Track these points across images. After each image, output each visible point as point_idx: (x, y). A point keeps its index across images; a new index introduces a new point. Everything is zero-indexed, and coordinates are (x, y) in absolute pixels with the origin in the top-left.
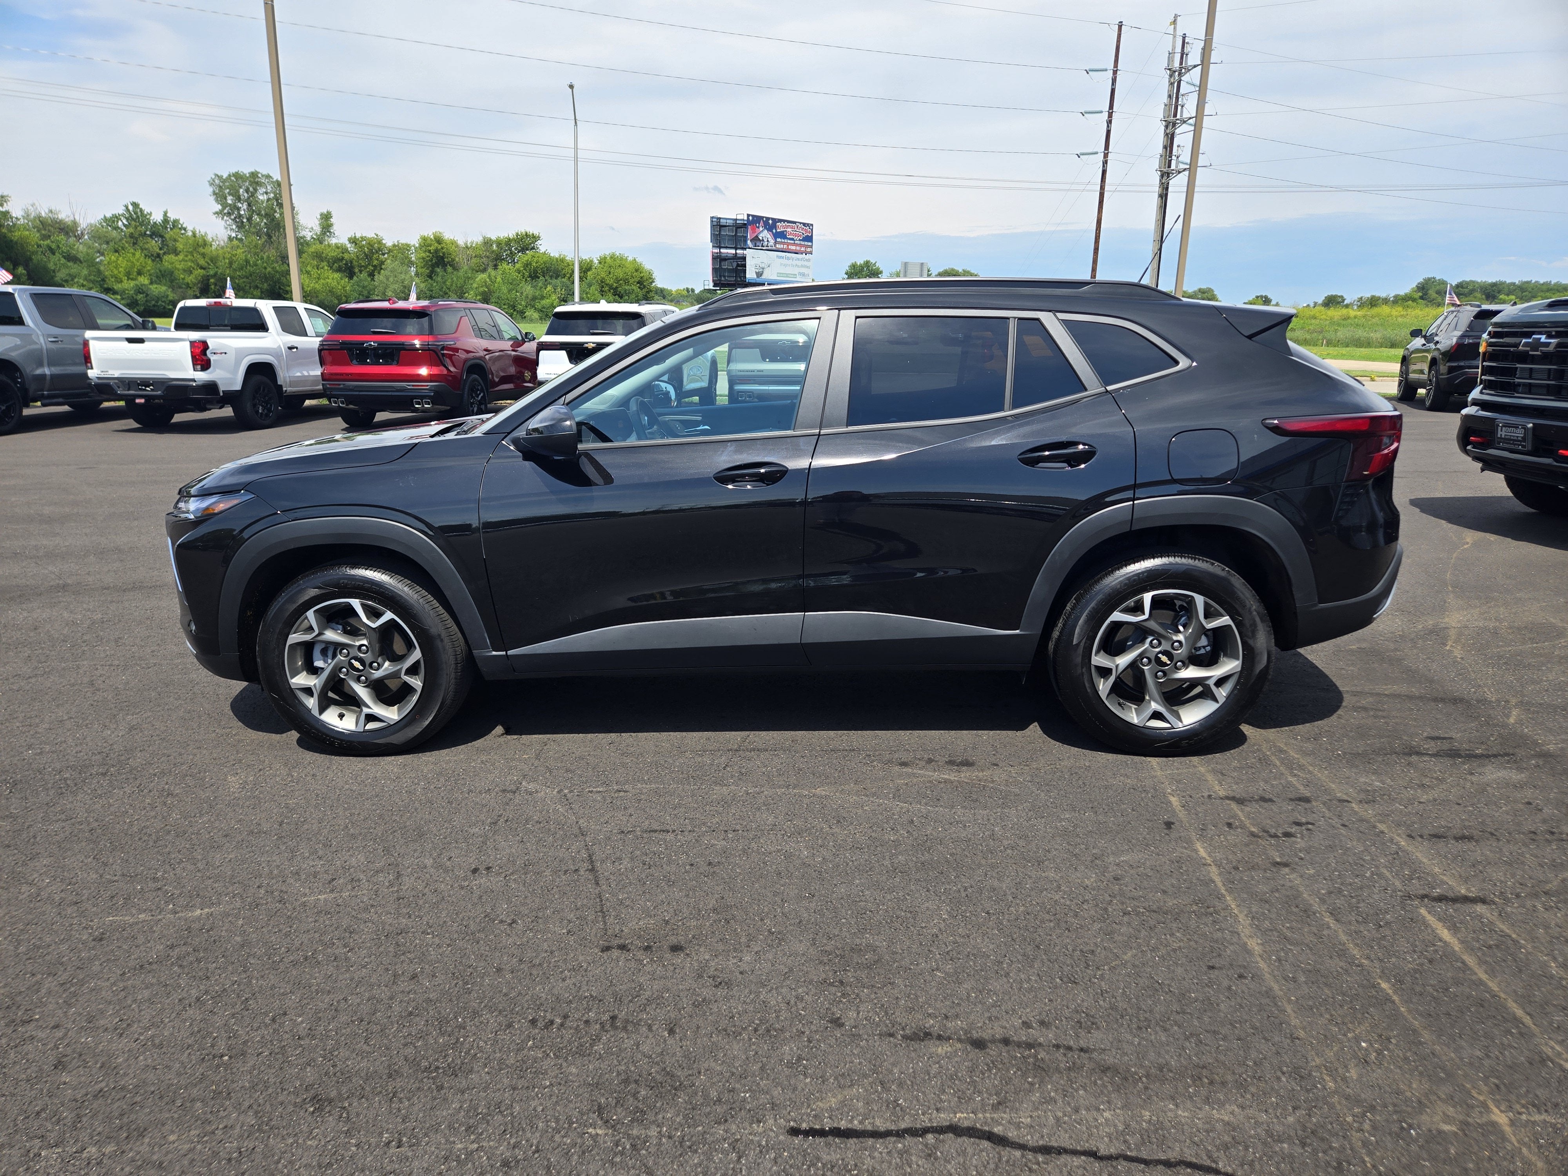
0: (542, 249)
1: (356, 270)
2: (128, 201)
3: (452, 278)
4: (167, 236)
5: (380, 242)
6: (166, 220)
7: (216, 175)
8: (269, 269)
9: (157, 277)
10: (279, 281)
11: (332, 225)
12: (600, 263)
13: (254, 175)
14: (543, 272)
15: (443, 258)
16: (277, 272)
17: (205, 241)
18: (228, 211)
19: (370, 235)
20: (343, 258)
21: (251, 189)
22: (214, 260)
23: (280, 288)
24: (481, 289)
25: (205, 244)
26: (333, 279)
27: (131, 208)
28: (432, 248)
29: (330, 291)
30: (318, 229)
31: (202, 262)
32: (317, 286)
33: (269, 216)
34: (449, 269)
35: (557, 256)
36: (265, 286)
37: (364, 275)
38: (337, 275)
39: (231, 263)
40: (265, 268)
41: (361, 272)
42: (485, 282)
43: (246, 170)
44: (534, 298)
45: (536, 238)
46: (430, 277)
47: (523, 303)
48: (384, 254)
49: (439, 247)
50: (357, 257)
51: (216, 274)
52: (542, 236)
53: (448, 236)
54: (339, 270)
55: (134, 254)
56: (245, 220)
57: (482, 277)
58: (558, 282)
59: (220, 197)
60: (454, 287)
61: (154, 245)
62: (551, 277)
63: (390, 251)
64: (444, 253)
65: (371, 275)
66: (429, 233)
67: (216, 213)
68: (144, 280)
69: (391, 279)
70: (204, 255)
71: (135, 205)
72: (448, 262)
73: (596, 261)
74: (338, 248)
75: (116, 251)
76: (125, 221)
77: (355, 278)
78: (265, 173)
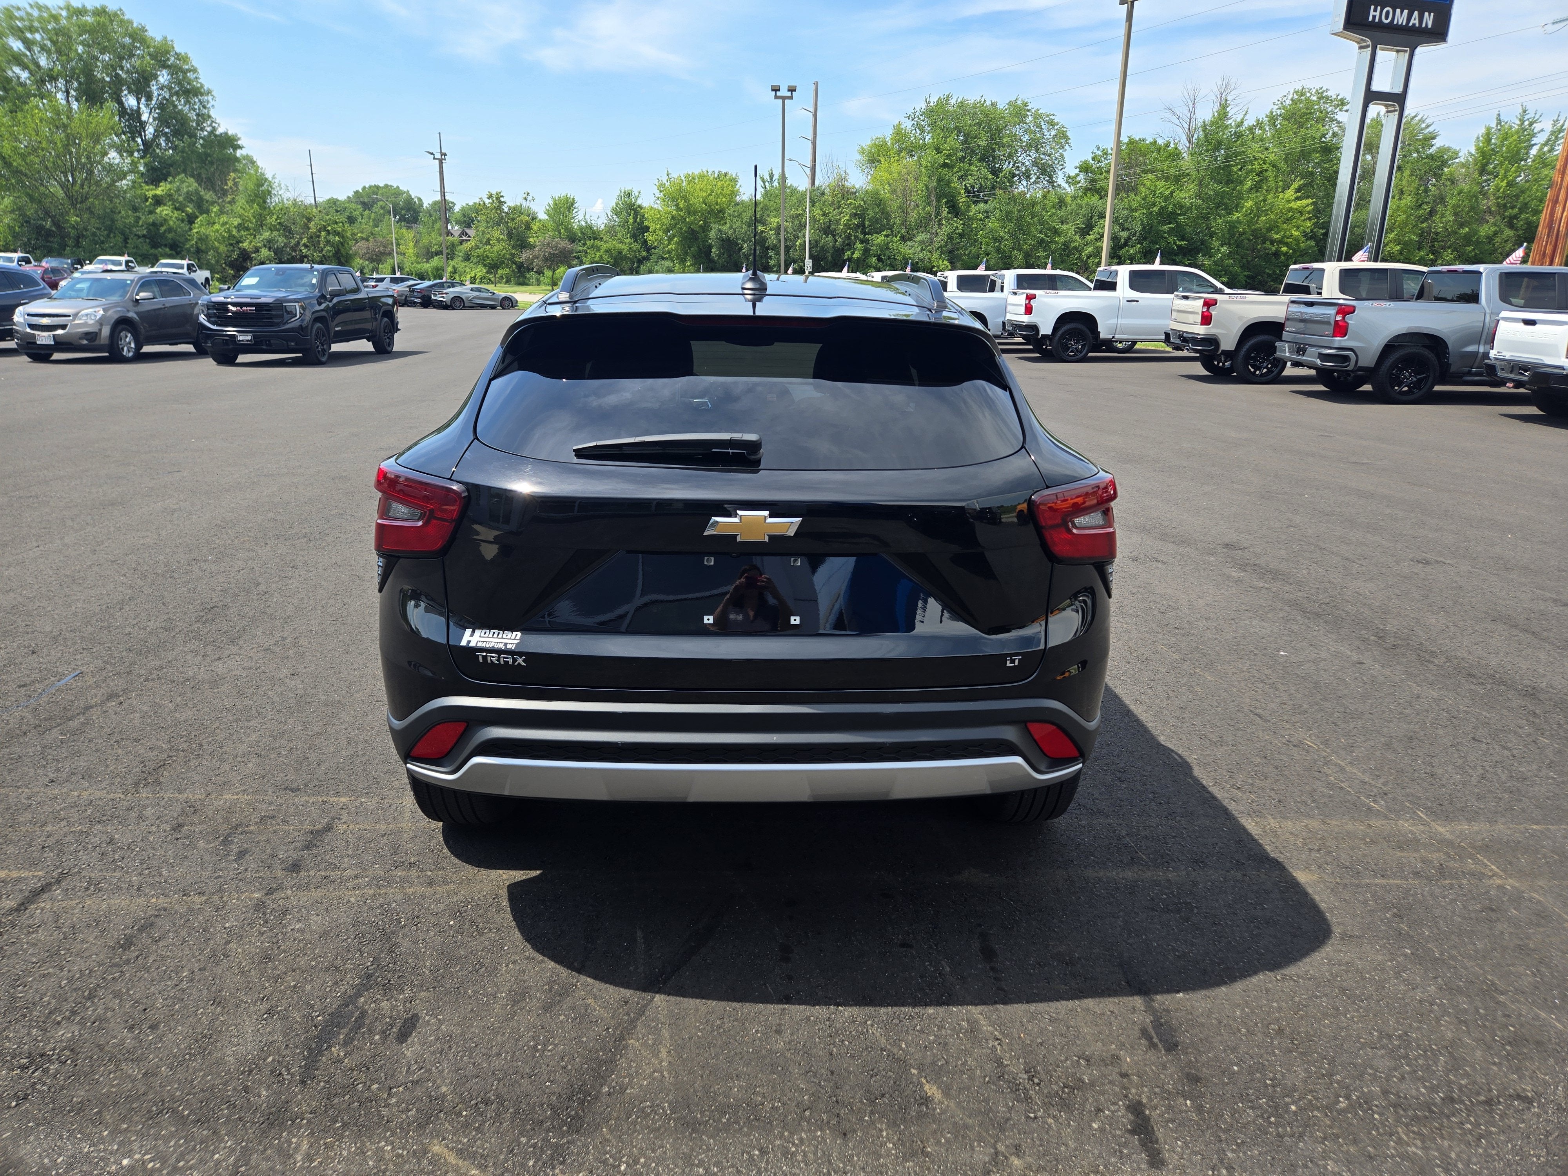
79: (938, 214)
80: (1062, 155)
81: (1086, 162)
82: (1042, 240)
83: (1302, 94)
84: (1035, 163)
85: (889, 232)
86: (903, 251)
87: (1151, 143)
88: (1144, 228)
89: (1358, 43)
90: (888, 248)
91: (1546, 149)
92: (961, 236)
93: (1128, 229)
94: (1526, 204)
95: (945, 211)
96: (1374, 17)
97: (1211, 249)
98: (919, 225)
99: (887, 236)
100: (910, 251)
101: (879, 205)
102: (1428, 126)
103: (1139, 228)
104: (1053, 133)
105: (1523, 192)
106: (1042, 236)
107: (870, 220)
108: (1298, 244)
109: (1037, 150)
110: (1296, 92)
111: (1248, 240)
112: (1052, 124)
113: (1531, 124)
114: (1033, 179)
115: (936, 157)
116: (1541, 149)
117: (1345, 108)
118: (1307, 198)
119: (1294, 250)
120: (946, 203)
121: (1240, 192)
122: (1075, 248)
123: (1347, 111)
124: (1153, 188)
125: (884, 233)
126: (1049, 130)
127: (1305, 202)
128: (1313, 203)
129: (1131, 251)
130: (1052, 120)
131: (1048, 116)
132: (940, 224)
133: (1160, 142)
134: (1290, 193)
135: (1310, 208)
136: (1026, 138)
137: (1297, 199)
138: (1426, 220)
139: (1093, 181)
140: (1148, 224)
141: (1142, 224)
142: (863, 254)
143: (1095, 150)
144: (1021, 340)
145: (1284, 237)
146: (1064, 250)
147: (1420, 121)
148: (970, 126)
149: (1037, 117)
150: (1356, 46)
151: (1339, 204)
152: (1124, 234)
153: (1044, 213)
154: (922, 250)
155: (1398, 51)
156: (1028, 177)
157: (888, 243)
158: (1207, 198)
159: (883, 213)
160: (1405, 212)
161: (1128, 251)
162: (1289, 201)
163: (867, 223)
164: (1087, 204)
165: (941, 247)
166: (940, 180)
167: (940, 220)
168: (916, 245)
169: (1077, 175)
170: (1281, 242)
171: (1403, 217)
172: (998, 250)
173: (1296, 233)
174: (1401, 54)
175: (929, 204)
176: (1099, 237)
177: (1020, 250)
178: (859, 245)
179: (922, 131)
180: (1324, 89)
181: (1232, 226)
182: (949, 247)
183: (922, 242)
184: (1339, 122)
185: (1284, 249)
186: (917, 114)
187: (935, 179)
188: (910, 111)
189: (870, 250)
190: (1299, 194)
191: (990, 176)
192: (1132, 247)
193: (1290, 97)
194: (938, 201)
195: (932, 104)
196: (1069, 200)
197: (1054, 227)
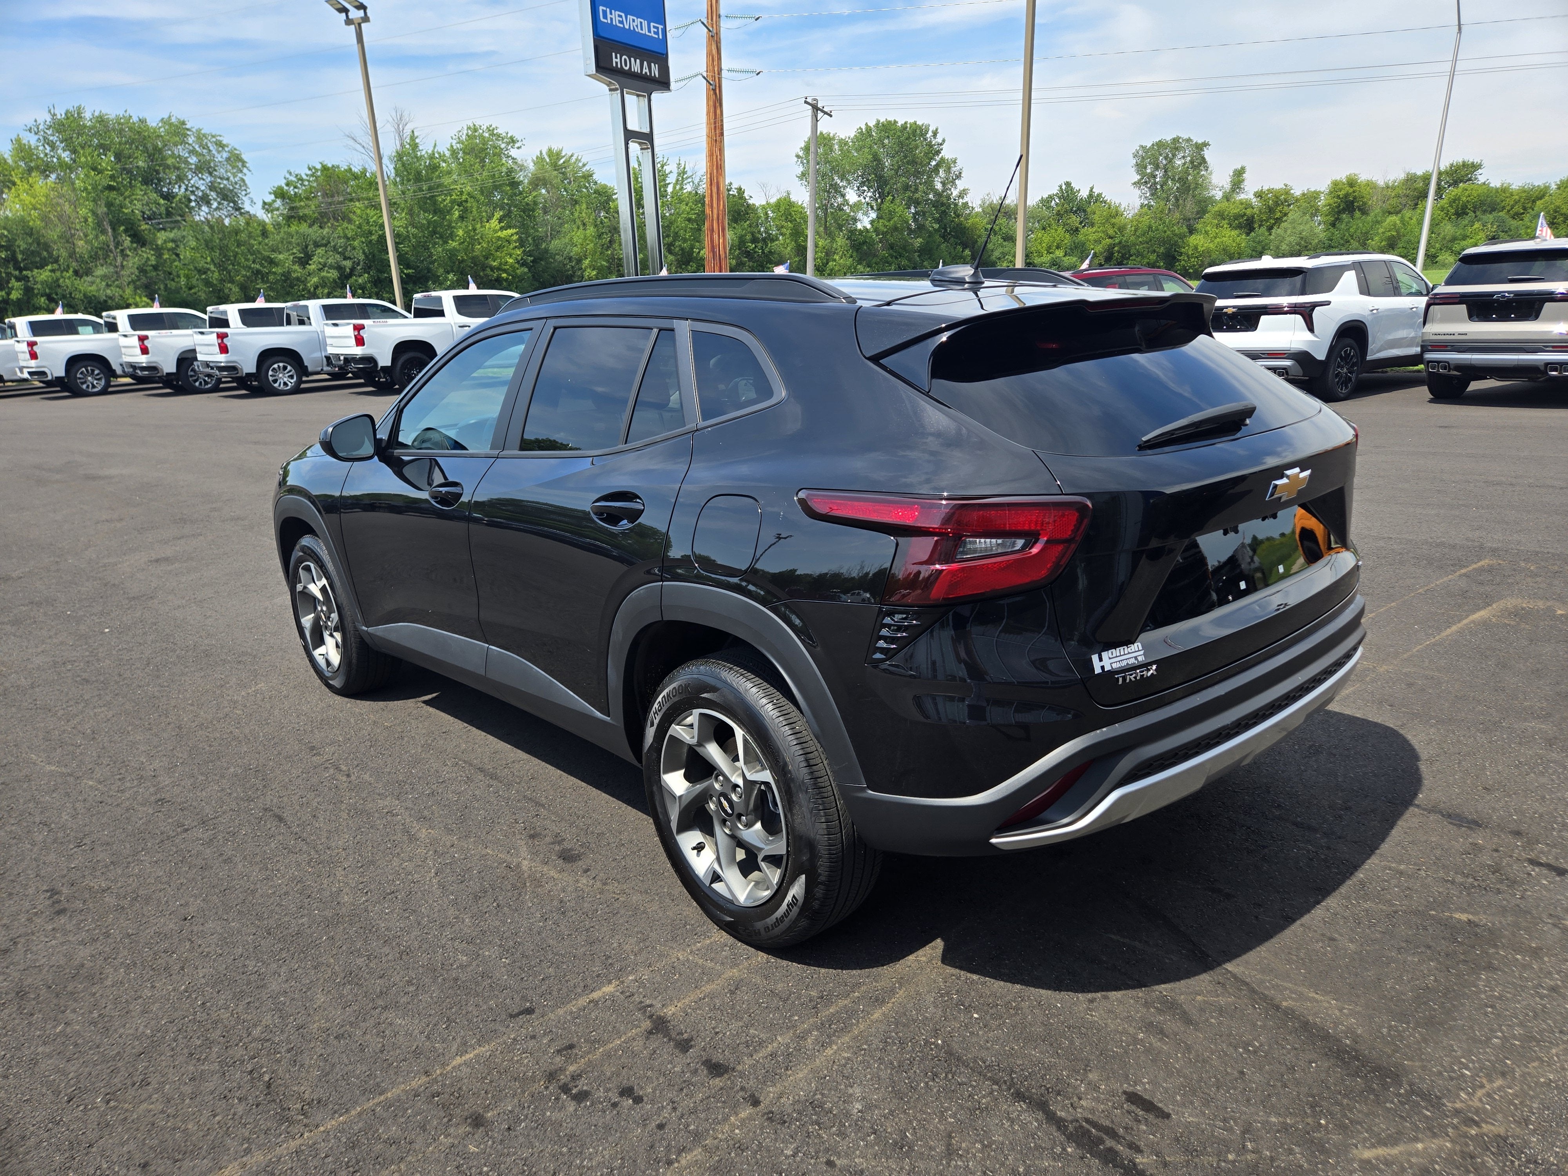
0: (1482, 179)
1: (1256, 226)
2: (1062, 181)
3: (1357, 224)
4: (1089, 210)
5: (1287, 192)
6: (1091, 195)
7: (1142, 146)
8: (1168, 232)
9: (1071, 249)
10: (1176, 244)
11: (1243, 180)
12: (1559, 188)
13: (1176, 140)
14: (1475, 207)
15: (1352, 202)
16: (1175, 235)
17: (1117, 212)
18: (1145, 180)
19: (1278, 185)
20: (1245, 214)
21: (1170, 155)
22: (1122, 229)
23: (1175, 251)
24: (1389, 234)
25: (1117, 214)
26: (1230, 236)
27: (1064, 187)
28: (1342, 194)
29: (1224, 249)
30: (1228, 187)
31: (1111, 232)
32: (1211, 245)
33: (1183, 180)
34: (1357, 214)
35: (1498, 185)
36: (1162, 250)
37: (1263, 230)
38: (1234, 233)
39: (1136, 231)
40: (1165, 232)
41: (1260, 226)
42: (1395, 225)
43: (1168, 137)
44: (1454, 239)
45: (1475, 167)
46: (1333, 225)
47: (1437, 245)
48: (1289, 205)
49: (1351, 190)
50: (1260, 211)
51: (1120, 243)
52: (1485, 164)
53: (1363, 177)
54: (1239, 227)
55: (1056, 230)
56: (1159, 187)
57: (1394, 219)
58: (1490, 217)
59: (1140, 167)
60: (1358, 233)
61: (1074, 220)
62: (1485, 212)
63: (1297, 200)
64: (1355, 198)
65: (1270, 229)
66: (1341, 175)
67: (1135, 183)
68: (1059, 253)
69: (1289, 232)
70: (1113, 225)
71: (1068, 184)
72: (1358, 207)
73: (1554, 187)
74: (1242, 204)
75: (1044, 229)
76: (1057, 201)
77: (1253, 234)
78: (1186, 137)
79: (117, 244)
80: (243, 180)
81: (280, 188)
82: (258, 272)
83: (475, 130)
84: (212, 187)
85: (56, 266)
86: (82, 289)
87: (346, 170)
88: (366, 256)
89: (608, 85)
90: (59, 286)
91: (678, 187)
92: (155, 268)
93: (350, 258)
94: (677, 233)
95: (127, 241)
96: (617, 63)
97: (439, 276)
98: (94, 257)
99: (53, 271)
100: (92, 288)
101: (31, 235)
102: (584, 165)
103: (362, 257)
104: (225, 155)
105: (671, 223)
106: (258, 266)
107: (22, 252)
108: (514, 271)
109: (210, 174)
110: (469, 128)
111: (470, 267)
112: (220, 145)
113: (662, 166)
114: (215, 205)
115: (98, 178)
116: (674, 188)
117: (517, 145)
118: (509, 227)
119: (513, 277)
120: (126, 231)
121: (450, 222)
122: (298, 279)
123: (518, 148)
124: (364, 216)
125: (49, 267)
126: (219, 152)
127: (510, 231)
128: (517, 233)
129: (360, 281)
130: (220, 142)
131: (213, 136)
132: (124, 256)
133: (355, 170)
134: (494, 223)
135: (515, 237)
136: (193, 160)
137: (502, 229)
138: (608, 248)
139: (292, 209)
140: (370, 253)
141: (364, 253)
142: (25, 294)
143: (288, 176)
144: (326, 377)
145: (501, 264)
146: (285, 281)
147: (577, 160)
148: (120, 143)
149: (200, 137)
150: (607, 88)
151: (625, 231)
152: (348, 264)
153: (252, 242)
154: (108, 285)
155: (638, 96)
156: (208, 203)
157: (58, 280)
158: (421, 227)
159: (39, 244)
160: (592, 241)
161: (356, 281)
162: (496, 231)
163: (20, 257)
164: (297, 232)
165: (133, 282)
166: (109, 205)
167: (122, 251)
168: (98, 280)
169: (274, 201)
170: (499, 269)
171: (592, 245)
172: (207, 283)
173: (511, 261)
174: (641, 98)
175: (104, 232)
176: (321, 266)
177: (232, 281)
178: (13, 283)
179: (53, 147)
180: (494, 126)
181: (452, 253)
182: (144, 280)
183: (104, 277)
184: (513, 159)
185: (504, 275)
186: (41, 127)
187: (102, 203)
188: (30, 123)
189: (33, 289)
190: (503, 224)
191: (162, 201)
192: (360, 276)
193: (465, 132)
194: (114, 229)
195: (59, 117)
196: (270, 228)
197: (269, 257)
